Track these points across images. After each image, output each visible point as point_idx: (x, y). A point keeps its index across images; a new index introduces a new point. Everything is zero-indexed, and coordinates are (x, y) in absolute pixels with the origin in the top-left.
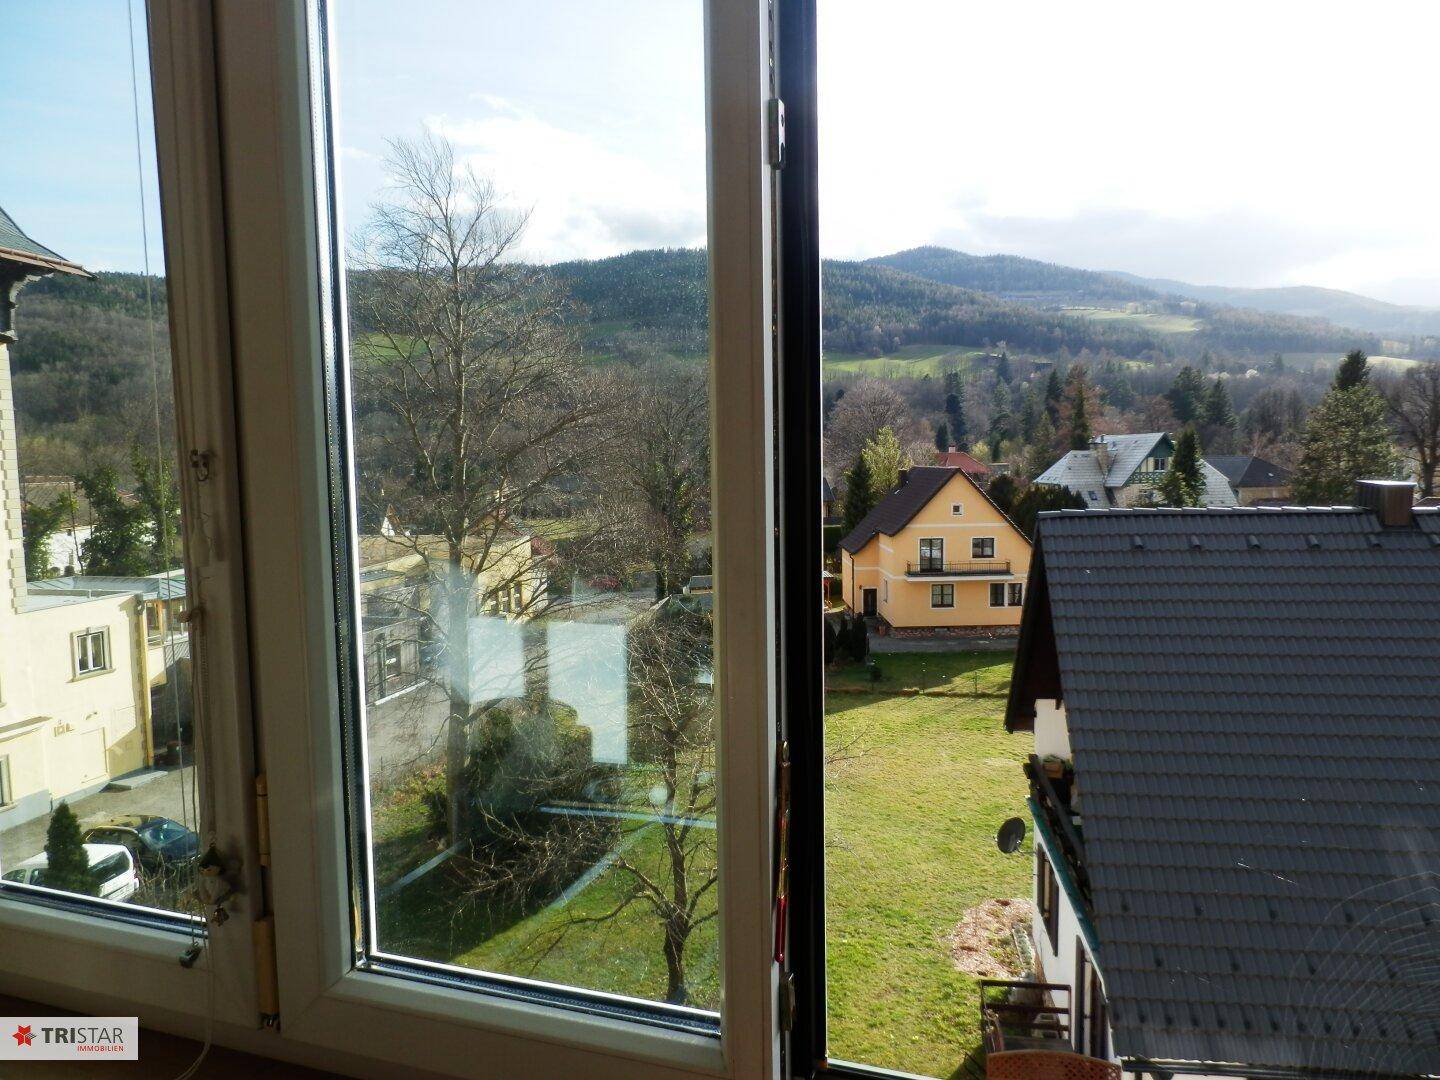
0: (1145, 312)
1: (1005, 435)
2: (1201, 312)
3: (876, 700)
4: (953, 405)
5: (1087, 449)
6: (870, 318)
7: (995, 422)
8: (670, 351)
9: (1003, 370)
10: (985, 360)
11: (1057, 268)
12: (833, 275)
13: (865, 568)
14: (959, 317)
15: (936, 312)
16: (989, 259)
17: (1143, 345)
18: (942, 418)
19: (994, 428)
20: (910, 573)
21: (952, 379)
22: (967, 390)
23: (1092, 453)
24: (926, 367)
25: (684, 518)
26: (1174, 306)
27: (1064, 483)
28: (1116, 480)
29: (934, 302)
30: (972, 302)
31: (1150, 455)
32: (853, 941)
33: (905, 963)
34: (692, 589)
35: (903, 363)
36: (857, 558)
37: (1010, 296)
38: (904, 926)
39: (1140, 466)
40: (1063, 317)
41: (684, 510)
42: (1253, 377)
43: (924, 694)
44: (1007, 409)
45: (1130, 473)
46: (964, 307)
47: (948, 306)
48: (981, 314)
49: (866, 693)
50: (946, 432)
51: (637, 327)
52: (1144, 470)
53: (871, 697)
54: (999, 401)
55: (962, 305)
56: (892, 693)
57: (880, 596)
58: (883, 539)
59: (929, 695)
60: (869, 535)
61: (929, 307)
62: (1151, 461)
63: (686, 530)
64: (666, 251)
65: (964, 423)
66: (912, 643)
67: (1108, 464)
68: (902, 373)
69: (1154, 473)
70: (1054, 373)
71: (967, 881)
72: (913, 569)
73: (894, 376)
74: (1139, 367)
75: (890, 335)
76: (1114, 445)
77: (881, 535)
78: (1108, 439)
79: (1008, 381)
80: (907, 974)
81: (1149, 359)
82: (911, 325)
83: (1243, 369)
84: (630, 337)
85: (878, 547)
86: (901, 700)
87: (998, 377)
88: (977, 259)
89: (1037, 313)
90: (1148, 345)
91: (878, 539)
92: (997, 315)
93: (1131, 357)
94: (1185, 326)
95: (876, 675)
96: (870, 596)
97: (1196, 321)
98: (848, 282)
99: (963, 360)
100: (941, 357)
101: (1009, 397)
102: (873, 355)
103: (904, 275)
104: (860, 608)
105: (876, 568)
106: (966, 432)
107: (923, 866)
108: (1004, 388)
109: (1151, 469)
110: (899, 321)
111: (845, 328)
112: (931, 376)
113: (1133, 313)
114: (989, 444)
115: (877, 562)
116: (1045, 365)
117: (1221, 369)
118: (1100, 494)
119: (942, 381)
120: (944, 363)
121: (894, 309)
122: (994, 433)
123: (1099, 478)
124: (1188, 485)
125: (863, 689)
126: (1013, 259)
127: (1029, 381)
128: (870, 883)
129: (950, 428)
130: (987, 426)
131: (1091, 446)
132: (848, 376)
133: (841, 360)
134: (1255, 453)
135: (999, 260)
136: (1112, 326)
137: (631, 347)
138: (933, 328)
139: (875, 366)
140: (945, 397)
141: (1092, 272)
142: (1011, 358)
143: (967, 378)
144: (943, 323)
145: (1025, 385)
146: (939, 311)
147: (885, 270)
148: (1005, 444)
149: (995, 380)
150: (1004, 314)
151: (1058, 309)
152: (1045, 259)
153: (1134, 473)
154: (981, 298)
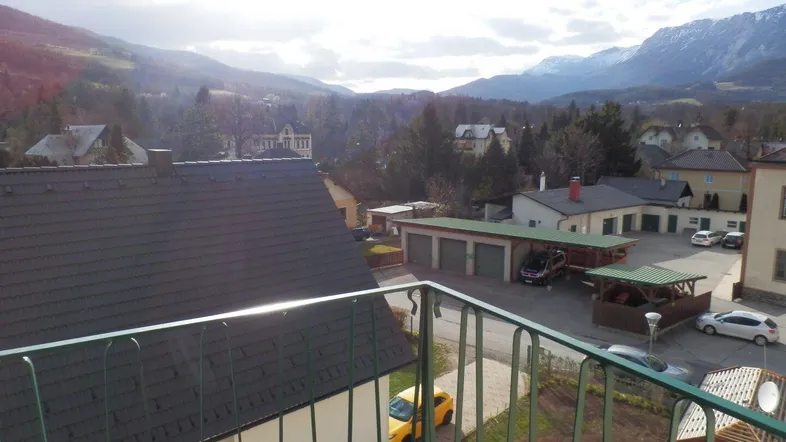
0: (102, 55)
2: (134, 58)
5: (59, 133)
9: (6, 82)
23: (63, 136)
26: (118, 54)
27: (44, 154)
28: (80, 152)
31: (99, 137)
39: (93, 144)
40: (48, 51)
42: (164, 97)
44: (12, 107)
45: (88, 148)
52: (96, 146)
54: (5, 102)
62: (100, 141)
67: (73, 143)
69: (102, 148)
70: (42, 86)
74: (100, 87)
76: (77, 131)
78: (71, 128)
79: (11, 89)
81: (104, 83)
83: (159, 92)
90: (105, 75)
93: (95, 80)
94: (127, 65)
97: (133, 63)
101: (12, 100)
108: (9, 94)
109: (100, 146)
113: (94, 54)
116: (37, 81)
117: (147, 91)
118: (68, 159)
123: (69, 152)
124: (119, 154)
127: (27, 90)
131: (62, 132)
136: (81, 60)
142: (12, 74)
145: (24, 92)
148: (10, 130)
151: (44, 46)
153: (90, 148)
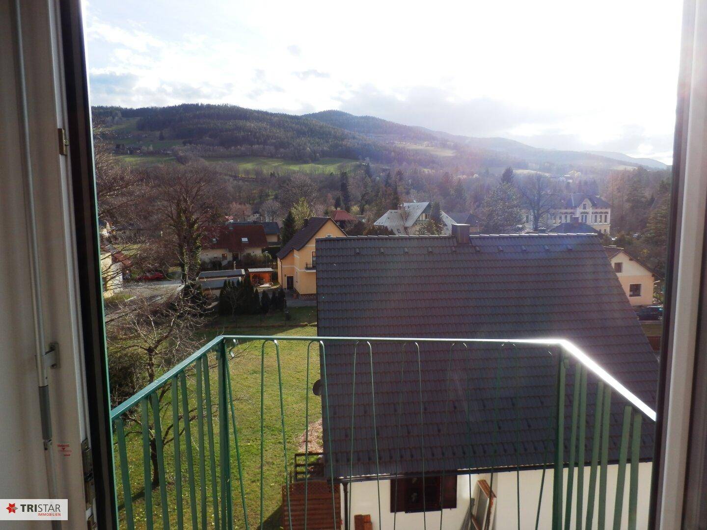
0: (432, 147)
1: (367, 202)
2: (456, 147)
3: (286, 330)
4: (344, 187)
5: (396, 209)
6: (305, 144)
7: (363, 196)
8: (202, 157)
9: (368, 171)
10: (360, 166)
11: (393, 124)
12: (287, 122)
13: (287, 266)
14: (348, 145)
15: (337, 142)
16: (362, 118)
17: (431, 162)
18: (339, 193)
19: (362, 199)
20: (307, 268)
21: (344, 175)
22: (351, 181)
23: (399, 211)
24: (331, 169)
25: (196, 243)
26: (444, 145)
27: (386, 225)
28: (409, 223)
29: (335, 137)
30: (354, 138)
31: (423, 212)
32: (253, 444)
33: (276, 451)
34: (200, 278)
35: (321, 166)
36: (283, 261)
37: (371, 136)
38: (280, 434)
39: (419, 218)
40: (395, 147)
41: (196, 239)
42: (476, 177)
43: (310, 326)
44: (369, 190)
45: (415, 220)
46: (350, 140)
47: (343, 140)
48: (358, 144)
49: (283, 326)
50: (340, 200)
51: (185, 144)
52: (421, 219)
53: (284, 328)
54: (366, 186)
55: (349, 139)
56: (295, 326)
57: (295, 280)
58: (295, 251)
59: (312, 326)
60: (289, 250)
61: (333, 140)
62: (424, 214)
63: (198, 248)
64: (200, 105)
65: (349, 196)
66: (308, 302)
67: (406, 216)
68: (320, 171)
69: (425, 221)
70: (389, 173)
71: (313, 411)
72: (308, 266)
73: (317, 173)
74: (428, 171)
75: (315, 152)
76: (409, 207)
77: (295, 250)
78: (405, 204)
79: (370, 176)
80: (275, 456)
81: (432, 168)
82: (325, 148)
83: (472, 174)
84: (181, 149)
85: (293, 256)
86: (299, 329)
87: (365, 174)
88: (356, 117)
89: (384, 144)
90: (433, 162)
91: (293, 251)
92: (365, 145)
93: (425, 167)
94: (449, 153)
95: (288, 318)
96: (290, 280)
97: (454, 151)
98: (294, 125)
99: (349, 166)
100: (338, 164)
101: (370, 184)
102: (306, 162)
103: (322, 124)
104: (285, 286)
105: (292, 266)
106: (350, 201)
107: (294, 406)
108: (368, 180)
109: (424, 219)
110: (319, 145)
111: (293, 149)
112: (334, 173)
113: (426, 147)
114: (360, 206)
115: (293, 263)
116: (386, 170)
117: (463, 173)
118: (402, 230)
119: (339, 176)
120: (340, 168)
121: (317, 140)
122: (362, 201)
123: (402, 223)
124: (436, 226)
125: (281, 324)
126: (373, 118)
127: (379, 176)
128: (268, 416)
129: (342, 198)
130: (360, 198)
131: (399, 208)
132: (294, 172)
133: (290, 164)
134: (471, 212)
135: (367, 118)
136: (417, 152)
137: (181, 154)
138: (335, 150)
139: (307, 167)
140: (340, 183)
141: (408, 127)
142: (372, 165)
143: (351, 175)
144: (340, 148)
145: (378, 178)
146: (338, 142)
147: (312, 120)
148: (367, 206)
149: (364, 176)
150: (369, 144)
151: (393, 143)
152: (388, 119)
153: (417, 221)
154: (358, 136)
